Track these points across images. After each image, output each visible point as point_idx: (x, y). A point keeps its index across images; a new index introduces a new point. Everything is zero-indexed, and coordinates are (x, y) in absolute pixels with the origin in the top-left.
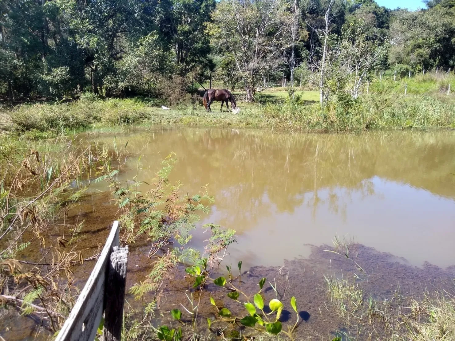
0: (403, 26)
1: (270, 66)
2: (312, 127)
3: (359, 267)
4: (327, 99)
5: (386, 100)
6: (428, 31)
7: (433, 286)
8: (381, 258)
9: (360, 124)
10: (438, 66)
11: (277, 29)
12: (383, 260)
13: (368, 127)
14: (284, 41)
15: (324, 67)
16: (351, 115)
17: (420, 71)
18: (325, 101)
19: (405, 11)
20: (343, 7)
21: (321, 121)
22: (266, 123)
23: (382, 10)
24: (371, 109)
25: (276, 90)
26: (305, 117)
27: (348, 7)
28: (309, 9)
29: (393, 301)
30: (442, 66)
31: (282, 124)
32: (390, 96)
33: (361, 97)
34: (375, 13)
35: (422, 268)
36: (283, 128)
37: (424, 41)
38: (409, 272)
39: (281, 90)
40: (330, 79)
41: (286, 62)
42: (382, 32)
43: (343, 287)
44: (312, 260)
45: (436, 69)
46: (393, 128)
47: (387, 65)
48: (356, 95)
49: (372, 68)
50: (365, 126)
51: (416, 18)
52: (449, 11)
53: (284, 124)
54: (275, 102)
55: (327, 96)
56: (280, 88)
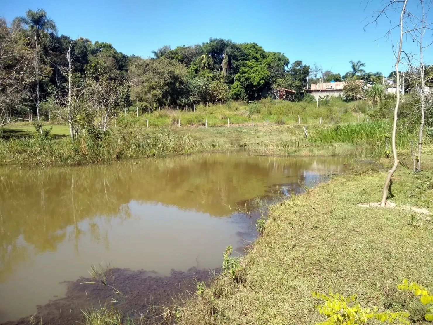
0: (139, 71)
1: (10, 100)
2: (65, 161)
3: (116, 291)
4: (77, 133)
5: (131, 133)
6: (159, 76)
7: (179, 289)
8: (136, 276)
9: (111, 154)
10: (170, 105)
11: (17, 63)
12: (137, 278)
13: (118, 157)
14: (25, 76)
15: (71, 103)
16: (102, 146)
17: (156, 108)
18: (75, 135)
19: (139, 58)
20: (85, 49)
21: (73, 154)
22: (12, 159)
23: (120, 55)
24: (119, 141)
25: (21, 124)
26: (56, 152)
27: (89, 49)
28: (52, 47)
29: (148, 314)
30: (173, 104)
31: (31, 159)
32: (135, 129)
33: (109, 130)
34: (114, 57)
35: (169, 275)
36: (32, 163)
37: (156, 83)
38: (160, 283)
39: (28, 125)
40: (78, 114)
41: (29, 97)
42: (122, 74)
43: (102, 316)
44: (69, 297)
45: (168, 107)
46: (140, 156)
47: (130, 102)
48: (105, 128)
49: (116, 105)
50: (115, 156)
51: (148, 65)
52: (171, 62)
53: (34, 160)
54: (21, 137)
55: (76, 130)
56: (27, 122)
